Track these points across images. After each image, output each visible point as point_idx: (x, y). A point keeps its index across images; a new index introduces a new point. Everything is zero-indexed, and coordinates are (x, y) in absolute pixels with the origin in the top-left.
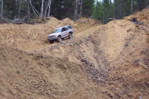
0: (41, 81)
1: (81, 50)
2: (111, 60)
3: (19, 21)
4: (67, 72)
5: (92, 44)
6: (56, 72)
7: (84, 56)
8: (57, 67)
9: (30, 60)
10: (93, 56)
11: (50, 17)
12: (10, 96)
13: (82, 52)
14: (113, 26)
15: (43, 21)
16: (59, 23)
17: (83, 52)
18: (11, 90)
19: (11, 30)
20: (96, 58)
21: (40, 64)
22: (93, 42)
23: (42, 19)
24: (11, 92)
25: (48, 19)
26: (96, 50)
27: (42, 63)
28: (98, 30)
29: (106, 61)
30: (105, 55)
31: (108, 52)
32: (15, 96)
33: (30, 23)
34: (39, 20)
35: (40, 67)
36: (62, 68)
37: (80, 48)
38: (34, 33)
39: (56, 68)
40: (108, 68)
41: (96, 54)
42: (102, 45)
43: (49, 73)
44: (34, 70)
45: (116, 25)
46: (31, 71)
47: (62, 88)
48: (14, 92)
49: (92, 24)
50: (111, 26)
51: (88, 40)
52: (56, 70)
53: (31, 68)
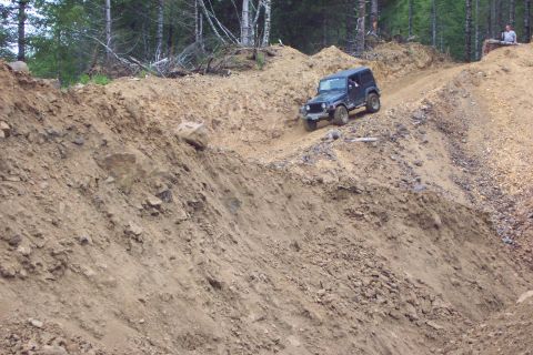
0: (375, 272)
1: (406, 159)
2: (514, 191)
3: (173, 66)
4: (443, 238)
5: (440, 135)
6: (411, 239)
7: (419, 181)
8: (409, 223)
9: (316, 201)
10: (451, 177)
11: (276, 47)
12: (308, 327)
13: (410, 164)
14: (506, 67)
15: (254, 62)
16: (311, 67)
17: (414, 166)
18: (306, 308)
19: (156, 98)
20: (464, 187)
21: (351, 214)
22: (443, 128)
23: (251, 55)
24: (306, 314)
25: (270, 55)
26: (457, 157)
27: (357, 212)
28: (451, 84)
29: (497, 193)
30: (493, 174)
31: (502, 163)
32: (323, 327)
33: (210, 72)
34: (242, 58)
35: (355, 226)
36: (427, 225)
37: (402, 153)
38: (232, 106)
39: (405, 227)
40: (511, 220)
41: (459, 172)
42: (474, 137)
43: (387, 245)
44: (339, 236)
45: (513, 64)
46: (332, 242)
47: (440, 296)
48: (319, 316)
49: (421, 64)
50: (497, 68)
51: (423, 123)
52: (408, 233)
53: (329, 230)
